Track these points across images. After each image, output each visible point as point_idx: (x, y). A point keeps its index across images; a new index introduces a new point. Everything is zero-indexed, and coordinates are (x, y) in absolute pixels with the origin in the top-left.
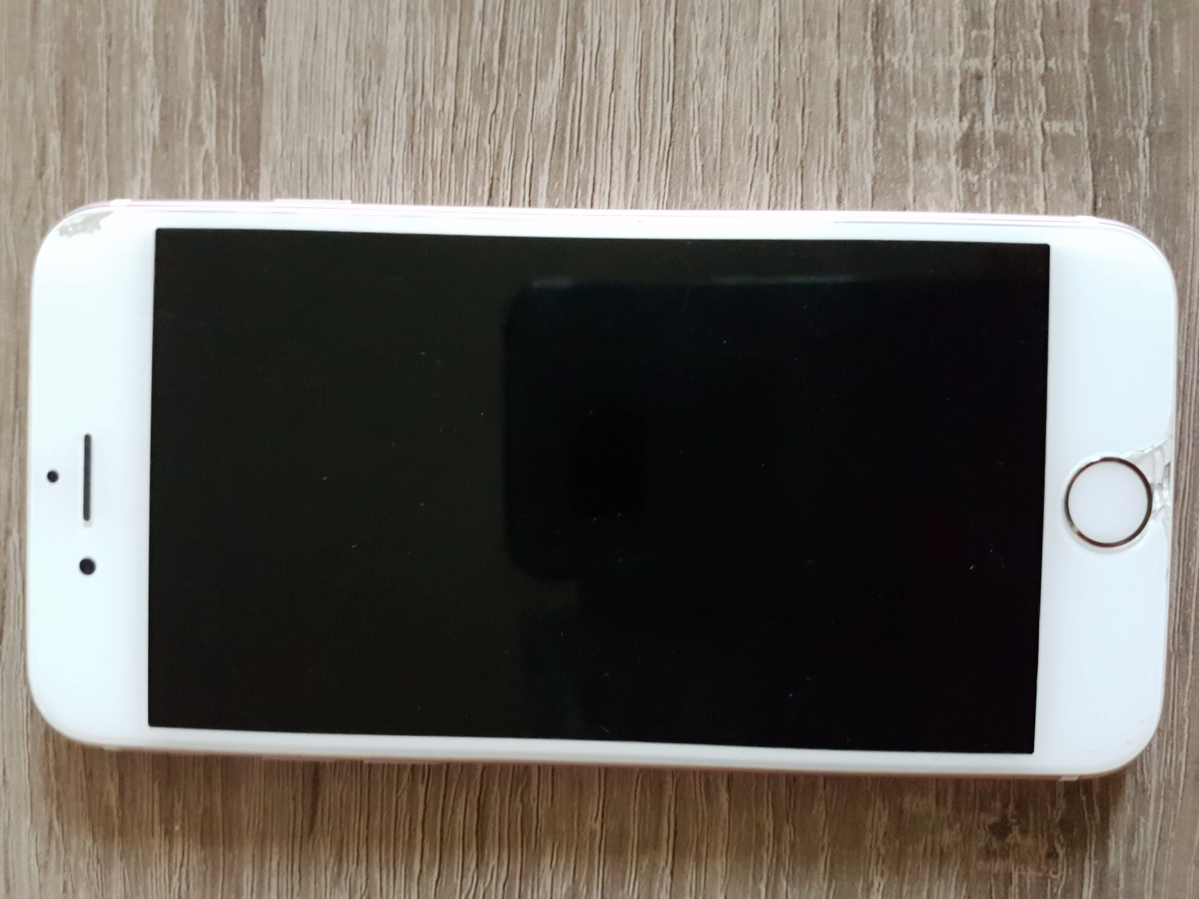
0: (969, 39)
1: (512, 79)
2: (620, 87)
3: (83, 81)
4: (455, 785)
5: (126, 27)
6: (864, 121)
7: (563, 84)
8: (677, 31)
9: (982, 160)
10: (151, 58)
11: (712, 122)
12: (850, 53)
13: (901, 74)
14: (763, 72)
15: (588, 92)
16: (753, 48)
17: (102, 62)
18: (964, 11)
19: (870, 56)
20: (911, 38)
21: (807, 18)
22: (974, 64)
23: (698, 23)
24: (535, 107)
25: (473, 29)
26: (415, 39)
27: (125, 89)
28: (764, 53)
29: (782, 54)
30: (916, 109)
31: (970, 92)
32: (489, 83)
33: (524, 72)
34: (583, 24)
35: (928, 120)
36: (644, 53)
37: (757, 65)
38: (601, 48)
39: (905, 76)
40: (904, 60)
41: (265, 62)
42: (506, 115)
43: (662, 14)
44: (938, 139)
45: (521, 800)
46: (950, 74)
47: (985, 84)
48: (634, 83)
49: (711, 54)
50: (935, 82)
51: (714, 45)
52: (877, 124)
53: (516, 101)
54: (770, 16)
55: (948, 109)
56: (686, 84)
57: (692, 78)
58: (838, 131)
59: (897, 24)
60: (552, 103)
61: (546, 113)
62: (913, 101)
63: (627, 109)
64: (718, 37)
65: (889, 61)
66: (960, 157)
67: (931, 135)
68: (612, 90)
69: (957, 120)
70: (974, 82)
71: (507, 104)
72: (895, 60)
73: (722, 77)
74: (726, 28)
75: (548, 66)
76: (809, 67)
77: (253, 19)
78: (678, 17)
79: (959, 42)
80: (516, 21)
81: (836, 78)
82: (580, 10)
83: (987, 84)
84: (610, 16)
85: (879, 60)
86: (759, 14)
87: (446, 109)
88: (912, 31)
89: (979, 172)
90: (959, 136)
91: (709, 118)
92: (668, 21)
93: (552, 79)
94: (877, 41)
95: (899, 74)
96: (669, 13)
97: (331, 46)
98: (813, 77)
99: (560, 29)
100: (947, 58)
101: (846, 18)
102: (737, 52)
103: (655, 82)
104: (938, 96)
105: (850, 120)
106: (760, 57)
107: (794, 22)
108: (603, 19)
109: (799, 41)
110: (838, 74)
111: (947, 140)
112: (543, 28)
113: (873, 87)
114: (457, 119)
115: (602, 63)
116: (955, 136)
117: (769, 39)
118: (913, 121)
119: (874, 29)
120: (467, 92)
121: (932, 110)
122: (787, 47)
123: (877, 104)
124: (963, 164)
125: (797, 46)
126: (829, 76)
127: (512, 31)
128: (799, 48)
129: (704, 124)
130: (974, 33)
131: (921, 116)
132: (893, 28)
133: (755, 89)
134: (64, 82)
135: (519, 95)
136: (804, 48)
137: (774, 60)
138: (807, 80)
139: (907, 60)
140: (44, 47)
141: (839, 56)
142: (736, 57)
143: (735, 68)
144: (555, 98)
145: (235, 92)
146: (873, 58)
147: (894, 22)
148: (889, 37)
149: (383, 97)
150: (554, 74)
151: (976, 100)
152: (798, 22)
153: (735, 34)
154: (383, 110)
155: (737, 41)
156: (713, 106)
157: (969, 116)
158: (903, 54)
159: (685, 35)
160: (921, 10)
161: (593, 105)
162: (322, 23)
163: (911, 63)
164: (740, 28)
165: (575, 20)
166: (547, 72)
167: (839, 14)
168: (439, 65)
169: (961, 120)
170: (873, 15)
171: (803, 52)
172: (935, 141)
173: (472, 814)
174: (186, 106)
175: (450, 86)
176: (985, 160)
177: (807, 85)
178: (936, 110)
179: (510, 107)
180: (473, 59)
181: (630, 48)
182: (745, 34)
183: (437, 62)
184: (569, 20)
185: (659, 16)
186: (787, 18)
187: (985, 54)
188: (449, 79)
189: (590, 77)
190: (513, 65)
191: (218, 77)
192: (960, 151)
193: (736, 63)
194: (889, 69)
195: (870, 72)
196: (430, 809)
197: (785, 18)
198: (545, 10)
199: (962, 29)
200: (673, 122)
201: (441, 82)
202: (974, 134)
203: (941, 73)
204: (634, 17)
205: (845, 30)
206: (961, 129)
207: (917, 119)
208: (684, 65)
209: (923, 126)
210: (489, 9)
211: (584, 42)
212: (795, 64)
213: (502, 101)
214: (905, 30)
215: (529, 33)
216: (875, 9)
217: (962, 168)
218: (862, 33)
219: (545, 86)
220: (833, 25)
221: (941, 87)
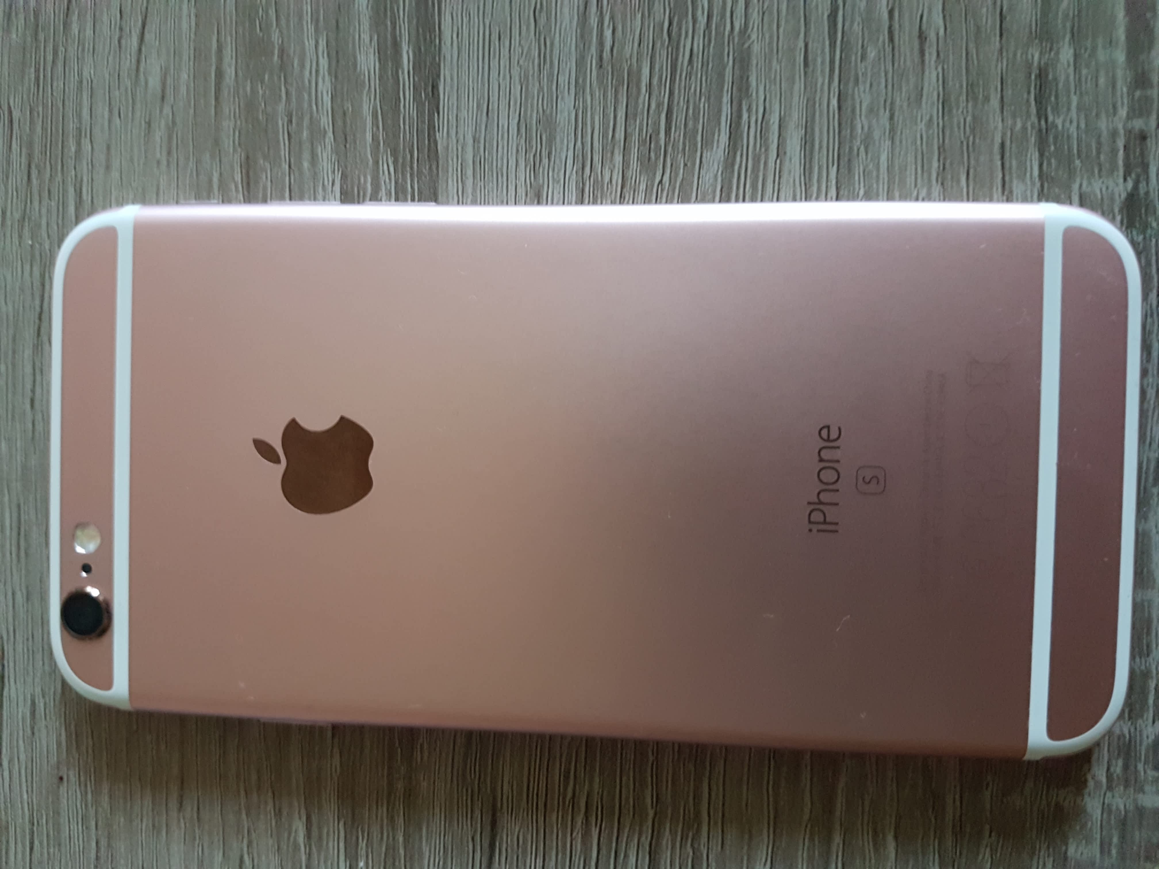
0: (1133, 98)
1: (678, 149)
2: (785, 153)
3: (266, 157)
4: (626, 830)
5: (306, 105)
6: (1029, 183)
7: (728, 153)
8: (842, 97)
9: (1147, 219)
10: (330, 134)
11: (878, 185)
12: (1014, 117)
13: (1065, 135)
14: (928, 137)
15: (754, 159)
16: (917, 112)
17: (283, 138)
18: (1128, 72)
19: (1034, 119)
20: (1075, 100)
21: (970, 82)
22: (1138, 124)
23: (862, 89)
24: (701, 176)
25: (641, 100)
26: (584, 112)
27: (306, 164)
28: (928, 116)
29: (946, 118)
30: (1081, 170)
31: (1135, 153)
32: (656, 154)
33: (689, 142)
34: (748, 93)
35: (1093, 180)
36: (809, 119)
37: (921, 130)
38: (766, 115)
39: (1069, 137)
40: (1068, 122)
41: (440, 137)
42: (672, 184)
43: (827, 81)
44: (1102, 199)
45: (692, 845)
46: (1114, 134)
47: (1149, 144)
48: (799, 148)
49: (875, 119)
50: (1099, 144)
51: (878, 110)
52: (1042, 186)
53: (682, 171)
54: (934, 79)
55: (1113, 168)
56: (851, 149)
57: (857, 143)
58: (1003, 193)
59: (1061, 85)
60: (718, 171)
61: (711, 181)
62: (1078, 162)
63: (792, 174)
64: (882, 102)
65: (1053, 122)
66: (1125, 216)
67: (1095, 195)
68: (778, 156)
69: (1121, 180)
70: (1138, 142)
71: (673, 173)
72: (1059, 122)
73: (887, 142)
74: (890, 94)
75: (714, 135)
76: (973, 130)
77: (427, 95)
78: (842, 84)
79: (1123, 104)
80: (683, 91)
81: (1000, 141)
82: (745, 80)
83: (1151, 144)
84: (775, 84)
85: (1043, 122)
86: (922, 79)
87: (614, 182)
88: (1075, 93)
89: (1144, 232)
90: (1124, 196)
91: (874, 181)
92: (832, 89)
93: (718, 147)
94: (1041, 103)
95: (1063, 136)
96: (833, 81)
97: (504, 122)
98: (977, 141)
99: (726, 99)
100: (1110, 119)
101: (1009, 81)
102: (901, 118)
103: (821, 147)
104: (1102, 157)
105: (1015, 182)
106: (923, 122)
107: (957, 85)
108: (767, 88)
109: (962, 105)
110: (1002, 138)
111: (1112, 199)
112: (709, 98)
113: (1037, 149)
114: (625, 190)
115: (768, 130)
116: (1120, 196)
117: (933, 103)
118: (1078, 180)
119: (1038, 92)
120: (634, 163)
121: (1096, 171)
122: (950, 111)
123: (1041, 165)
124: (1128, 222)
125: (961, 110)
126: (993, 140)
127: (678, 103)
128: (962, 112)
129: (869, 188)
130: (1138, 93)
131: (1085, 177)
132: (1057, 91)
133: (920, 153)
134: (248, 158)
135: (685, 165)
136: (967, 112)
137: (938, 124)
138: (971, 143)
139: (1071, 122)
140: (228, 125)
141: (1003, 120)
142: (900, 122)
143: (899, 133)
144: (720, 166)
145: (412, 168)
146: (1036, 121)
147: (1057, 85)
148: (1053, 99)
149: (553, 170)
150: (720, 144)
151: (1140, 160)
152: (961, 86)
153: (898, 99)
154: (553, 184)
155: (901, 107)
156: (878, 170)
157: (1133, 176)
158: (1067, 115)
159: (850, 102)
160: (1084, 72)
161: (758, 171)
162: (494, 98)
163: (1075, 124)
164: (903, 94)
165: (740, 90)
166: (713, 141)
167: (1002, 79)
168: (607, 139)
169: (1125, 180)
170: (1036, 76)
171: (967, 116)
172: (1099, 202)
173: (644, 857)
174: (365, 182)
175: (618, 158)
176: (1149, 219)
177: (971, 149)
178: (1100, 170)
179: (677, 175)
180: (641, 130)
181: (795, 116)
182: (909, 99)
183: (605, 135)
184: (734, 88)
185: (823, 84)
186: (950, 83)
187: (1149, 114)
188: (616, 151)
189: (755, 144)
190: (680, 135)
191: (395, 153)
192: (1125, 211)
193: (900, 127)
194: (1053, 130)
195: (1034, 135)
196: (604, 851)
197: (948, 84)
198: (711, 80)
199: (1125, 90)
200: (839, 185)
201: (609, 155)
202: (1138, 195)
203: (1105, 133)
204: (799, 85)
205: (1008, 93)
206: (1126, 189)
207: (1082, 179)
208: (849, 131)
209: (1087, 187)
210: (655, 81)
211: (749, 110)
212: (959, 128)
213: (668, 171)
214: (1068, 91)
215: (695, 103)
216: (1038, 72)
217: (1127, 228)
218: (1025, 96)
219: (711, 156)
220: (996, 89)
221: (1106, 148)
